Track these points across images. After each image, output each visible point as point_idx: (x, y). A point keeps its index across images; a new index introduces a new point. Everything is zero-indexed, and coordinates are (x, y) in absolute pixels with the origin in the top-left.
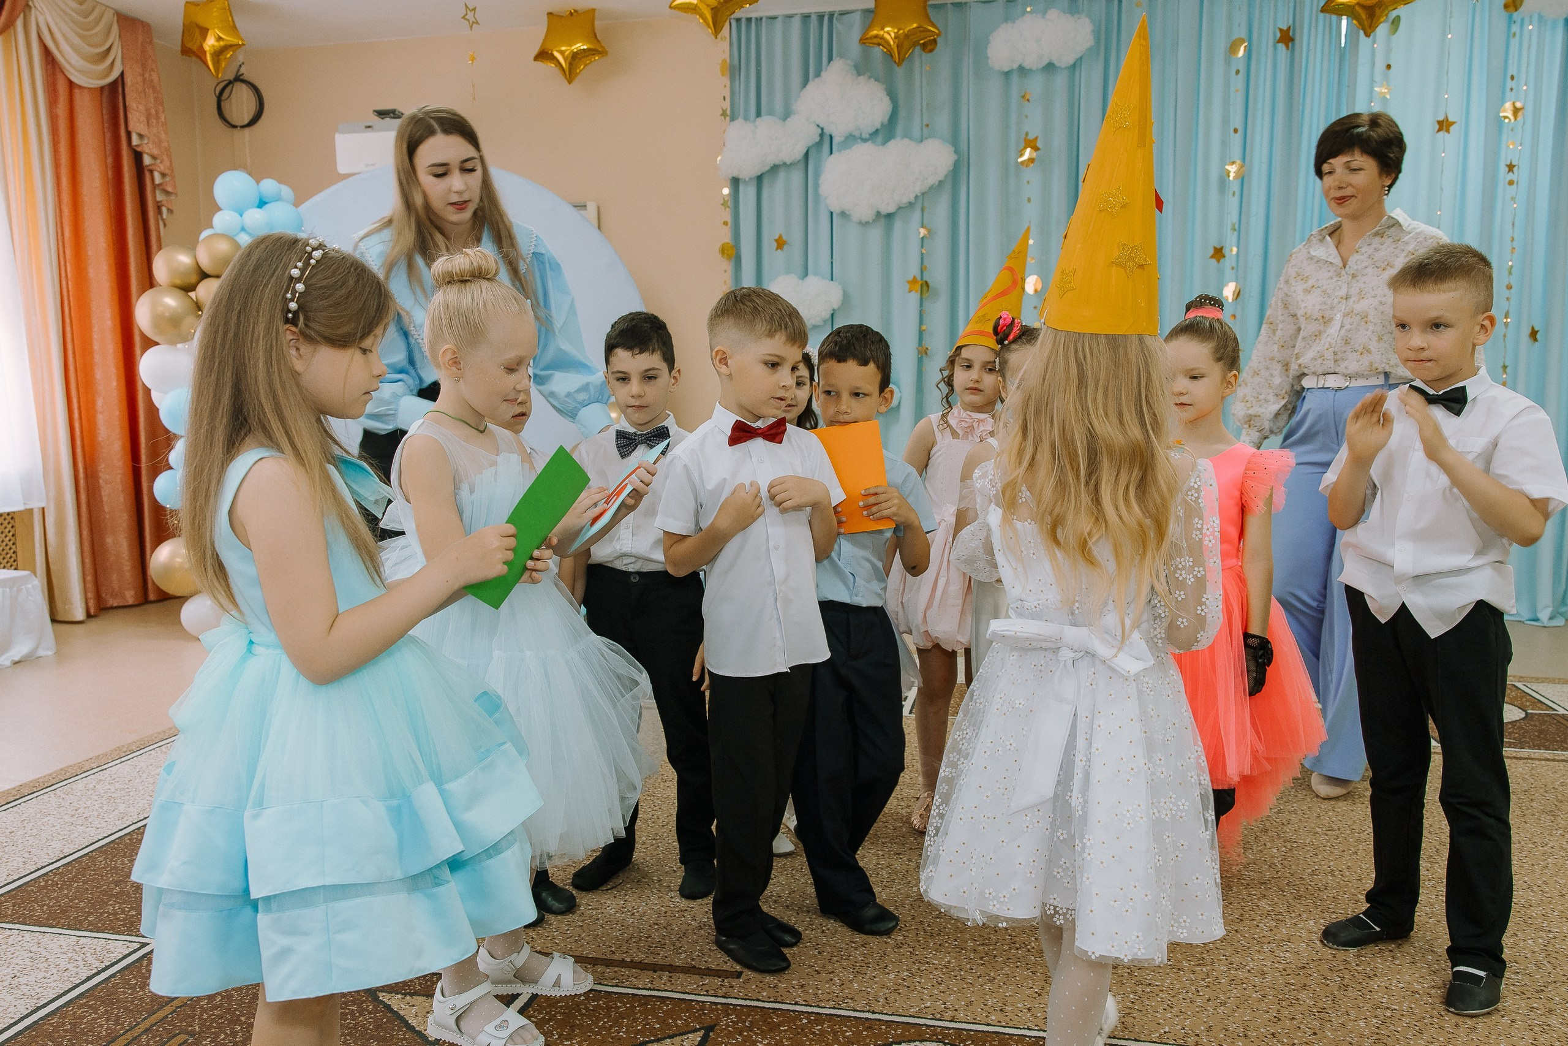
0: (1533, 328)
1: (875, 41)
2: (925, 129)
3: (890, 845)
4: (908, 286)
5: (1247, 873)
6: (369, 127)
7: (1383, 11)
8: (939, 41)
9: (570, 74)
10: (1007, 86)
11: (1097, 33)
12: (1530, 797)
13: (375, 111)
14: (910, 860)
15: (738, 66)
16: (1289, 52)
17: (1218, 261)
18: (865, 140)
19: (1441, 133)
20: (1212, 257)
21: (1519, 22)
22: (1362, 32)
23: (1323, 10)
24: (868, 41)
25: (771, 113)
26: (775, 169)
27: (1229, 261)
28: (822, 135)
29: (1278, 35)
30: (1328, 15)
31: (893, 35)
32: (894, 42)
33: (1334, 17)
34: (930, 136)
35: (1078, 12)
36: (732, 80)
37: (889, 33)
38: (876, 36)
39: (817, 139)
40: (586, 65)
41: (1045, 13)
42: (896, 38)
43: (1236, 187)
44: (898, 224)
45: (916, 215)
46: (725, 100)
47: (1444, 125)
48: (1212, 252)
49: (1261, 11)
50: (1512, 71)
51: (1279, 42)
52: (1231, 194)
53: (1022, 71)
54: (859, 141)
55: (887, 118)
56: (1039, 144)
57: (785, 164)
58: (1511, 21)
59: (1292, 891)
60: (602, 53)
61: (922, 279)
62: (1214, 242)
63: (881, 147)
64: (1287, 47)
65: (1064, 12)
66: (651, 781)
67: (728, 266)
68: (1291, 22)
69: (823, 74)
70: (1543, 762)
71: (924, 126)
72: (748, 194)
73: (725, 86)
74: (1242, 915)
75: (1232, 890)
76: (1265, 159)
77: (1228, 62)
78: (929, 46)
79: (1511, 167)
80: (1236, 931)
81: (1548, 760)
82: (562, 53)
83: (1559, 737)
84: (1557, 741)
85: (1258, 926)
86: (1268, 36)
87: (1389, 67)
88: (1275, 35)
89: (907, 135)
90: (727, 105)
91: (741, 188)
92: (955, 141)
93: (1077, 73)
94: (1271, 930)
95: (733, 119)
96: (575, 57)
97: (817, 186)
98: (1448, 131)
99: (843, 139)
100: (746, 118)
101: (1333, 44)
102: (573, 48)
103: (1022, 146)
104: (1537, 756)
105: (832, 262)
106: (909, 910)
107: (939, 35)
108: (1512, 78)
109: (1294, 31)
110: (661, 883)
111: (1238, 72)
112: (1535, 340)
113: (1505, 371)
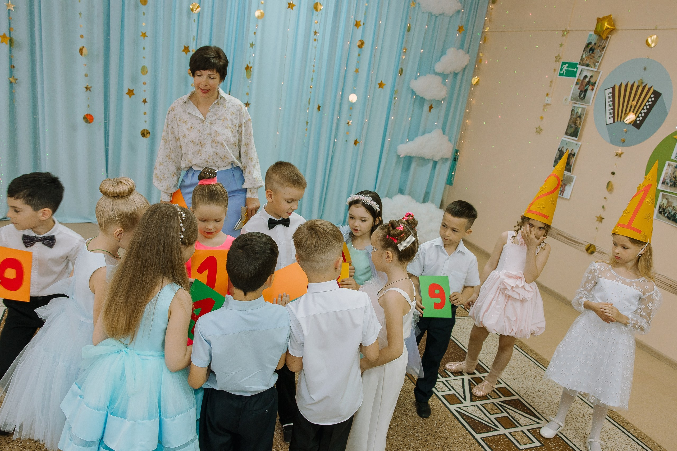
0: (319, 105)
17: (186, 54)
19: (289, 9)
20: (183, 51)
43: (195, 18)
47: (291, 5)
48: (183, 48)
52: (193, 21)
61: (10, 37)
62: (184, 44)
79: (315, 33)
98: (292, 9)
112: (319, 110)
113: (307, 124)
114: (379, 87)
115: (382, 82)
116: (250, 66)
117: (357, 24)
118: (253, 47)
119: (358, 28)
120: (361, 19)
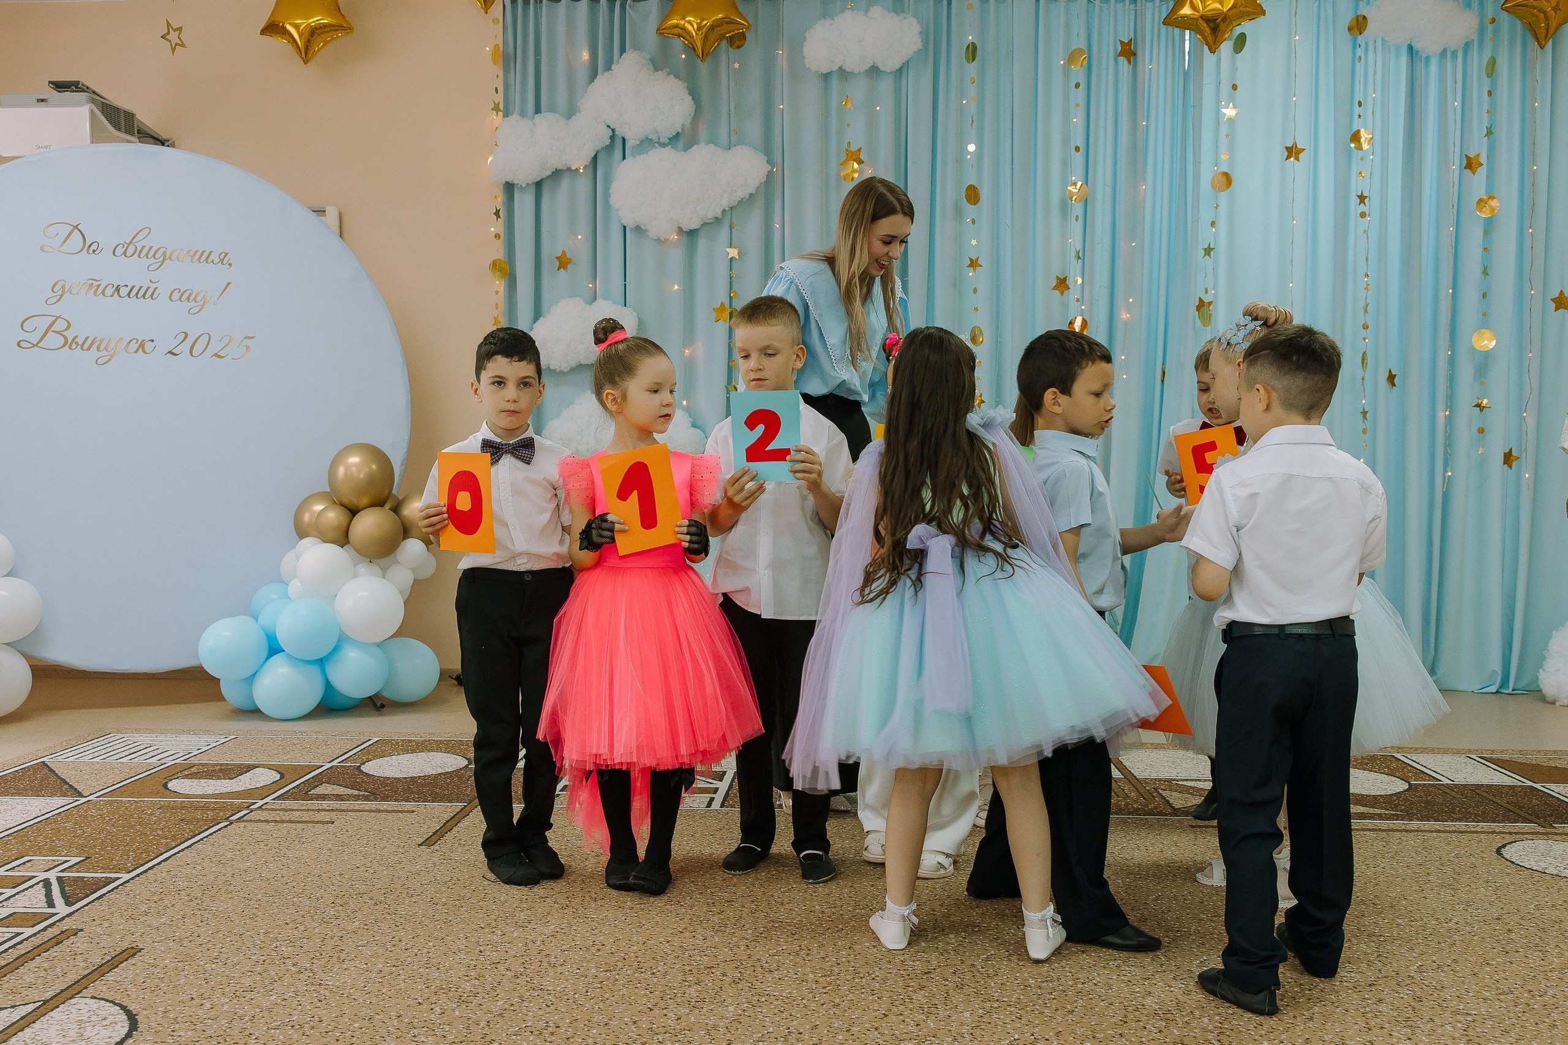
0: (1390, 371)
1: (676, 31)
2: (734, 137)
3: (699, 958)
4: (714, 315)
5: (1127, 969)
6: (42, 100)
7: (1227, 26)
8: (748, 35)
9: (306, 52)
10: (826, 90)
11: (925, 35)
12: (1427, 871)
13: (50, 82)
14: (724, 975)
15: (512, 56)
16: (1131, 67)
17: (1062, 294)
18: (663, 145)
19: (1290, 160)
20: (1055, 288)
21: (1363, 46)
22: (1206, 48)
23: (1165, 23)
24: (669, 31)
25: (552, 109)
26: (557, 174)
27: (1073, 294)
28: (613, 137)
29: (1119, 48)
30: (1170, 28)
31: (695, 26)
32: (697, 34)
33: (1177, 31)
34: (741, 142)
35: (903, 11)
36: (506, 71)
37: (691, 23)
38: (676, 26)
39: (608, 142)
40: (326, 43)
41: (867, 11)
42: (698, 30)
43: (1078, 210)
44: (702, 243)
45: (724, 232)
46: (497, 92)
47: (1292, 152)
48: (1054, 283)
49: (1100, 21)
50: (1358, 96)
51: (1120, 55)
52: (1074, 219)
53: (843, 74)
54: (656, 145)
55: (689, 120)
56: (862, 157)
57: (569, 169)
58: (1355, 46)
59: (1180, 986)
60: (346, 28)
61: (731, 306)
62: (1056, 272)
63: (683, 152)
64: (1129, 62)
65: (889, 12)
66: (394, 896)
67: (500, 285)
68: (1132, 35)
69: (613, 67)
70: (1434, 834)
71: (732, 132)
72: (524, 203)
73: (498, 76)
74: (1126, 1016)
75: (1111, 989)
76: (1109, 181)
77: (1067, 74)
78: (737, 40)
79: (1362, 198)
80: (1120, 1034)
81: (1439, 831)
82: (296, 27)
83: (1447, 807)
84: (1446, 812)
85: (1145, 1028)
86: (1108, 49)
87: (1235, 87)
88: (1116, 50)
89: (712, 140)
90: (500, 98)
91: (517, 195)
92: (767, 151)
93: (904, 80)
94: (1160, 1032)
95: (506, 114)
96: (314, 32)
97: (607, 195)
98: (1297, 159)
99: (638, 143)
100: (523, 114)
101: (1177, 59)
102: (310, 21)
103: (844, 158)
104: (1427, 828)
105: (625, 284)
106: (724, 1034)
107: (748, 28)
108: (1360, 104)
109: (1135, 46)
110: (401, 1019)
111: (1077, 86)
112: (1393, 385)
113: (1365, 417)
114: (1557, 309)
115: (1562, 293)
116: (1206, 300)
117: (1471, 164)
118: (1212, 253)
119: (1474, 174)
120: (1478, 147)
